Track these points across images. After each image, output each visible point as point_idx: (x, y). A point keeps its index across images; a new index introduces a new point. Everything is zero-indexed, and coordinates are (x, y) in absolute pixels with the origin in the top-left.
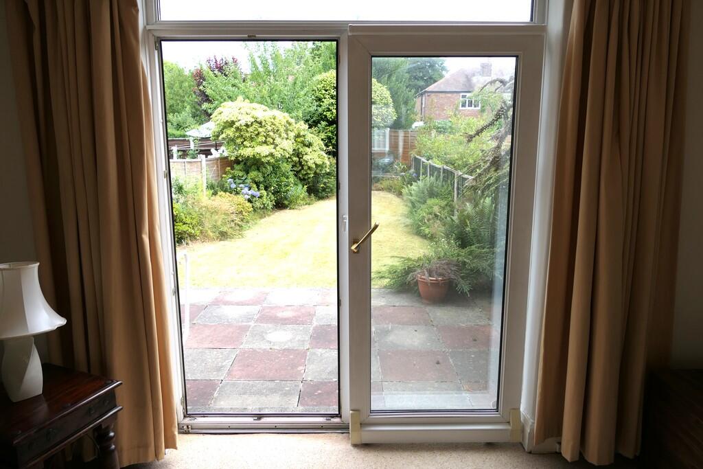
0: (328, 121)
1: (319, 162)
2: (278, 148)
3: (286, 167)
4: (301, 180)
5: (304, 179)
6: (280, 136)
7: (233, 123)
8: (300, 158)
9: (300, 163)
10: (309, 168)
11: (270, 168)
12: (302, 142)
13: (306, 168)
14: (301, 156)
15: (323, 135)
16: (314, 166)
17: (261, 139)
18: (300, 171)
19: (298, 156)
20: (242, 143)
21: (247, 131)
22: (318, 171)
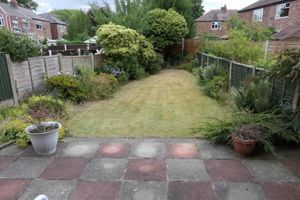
0: (154, 34)
1: (151, 55)
2: (131, 49)
3: (135, 58)
4: (142, 65)
5: (143, 65)
6: (132, 42)
7: (107, 35)
8: (141, 54)
9: (141, 56)
10: (146, 59)
11: (126, 59)
12: (143, 46)
13: (144, 59)
14: (142, 53)
15: (152, 42)
16: (148, 58)
17: (122, 44)
18: (141, 60)
19: (140, 53)
20: (112, 46)
21: (115, 40)
22: (150, 60)
